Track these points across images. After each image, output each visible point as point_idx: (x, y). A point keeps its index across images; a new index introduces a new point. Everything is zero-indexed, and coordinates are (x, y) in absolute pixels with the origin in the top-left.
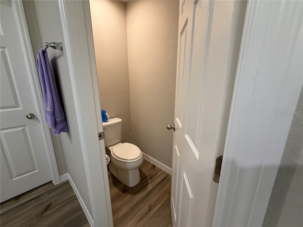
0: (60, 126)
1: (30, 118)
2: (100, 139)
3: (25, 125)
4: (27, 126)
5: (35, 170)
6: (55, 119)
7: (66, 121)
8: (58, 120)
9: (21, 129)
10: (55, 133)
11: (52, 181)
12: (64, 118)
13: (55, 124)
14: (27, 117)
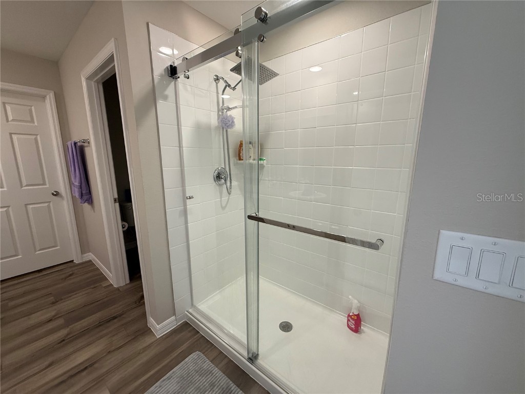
0: (85, 197)
1: (55, 195)
2: (115, 203)
3: (50, 202)
4: (51, 203)
5: (57, 247)
6: (82, 192)
7: (90, 194)
8: (83, 192)
9: (46, 204)
10: (81, 203)
11: (73, 261)
12: (88, 191)
13: (82, 195)
14: (53, 194)
